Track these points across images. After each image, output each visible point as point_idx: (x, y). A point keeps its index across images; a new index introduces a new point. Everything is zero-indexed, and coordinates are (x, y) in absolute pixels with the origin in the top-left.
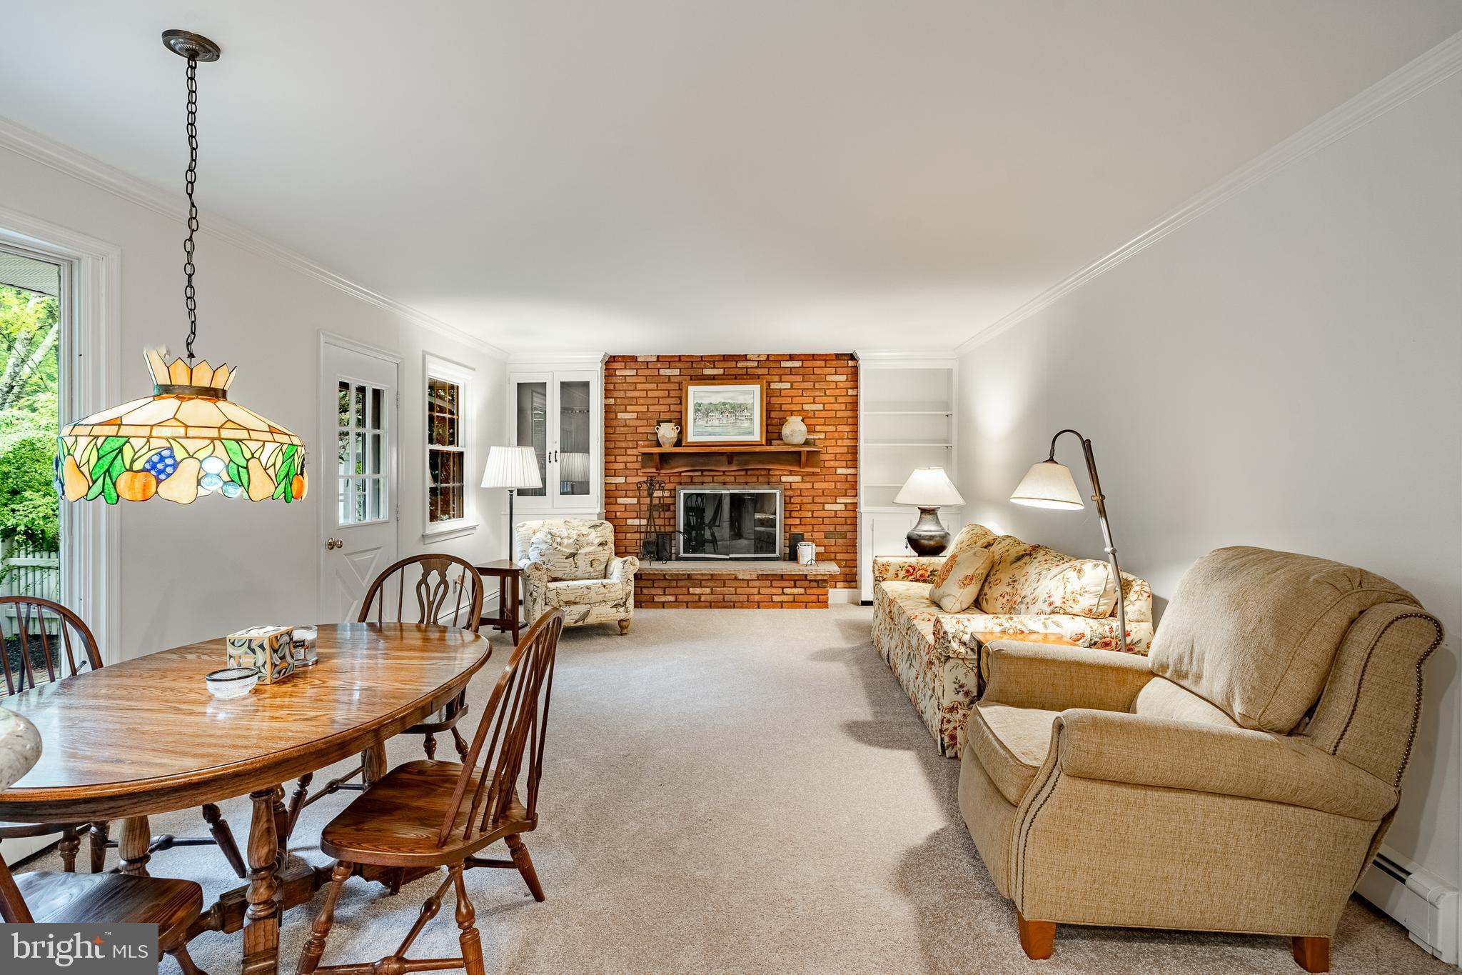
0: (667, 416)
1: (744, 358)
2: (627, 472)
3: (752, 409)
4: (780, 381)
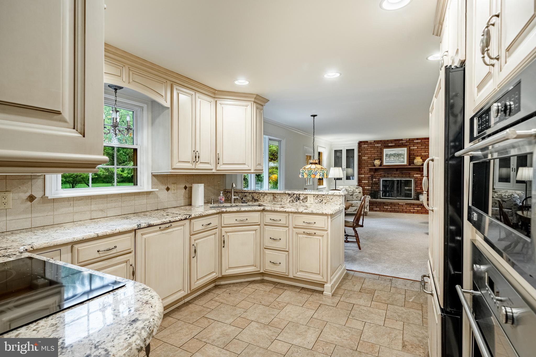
0: (377, 158)
1: (402, 140)
2: (365, 174)
3: (404, 155)
4: (414, 146)
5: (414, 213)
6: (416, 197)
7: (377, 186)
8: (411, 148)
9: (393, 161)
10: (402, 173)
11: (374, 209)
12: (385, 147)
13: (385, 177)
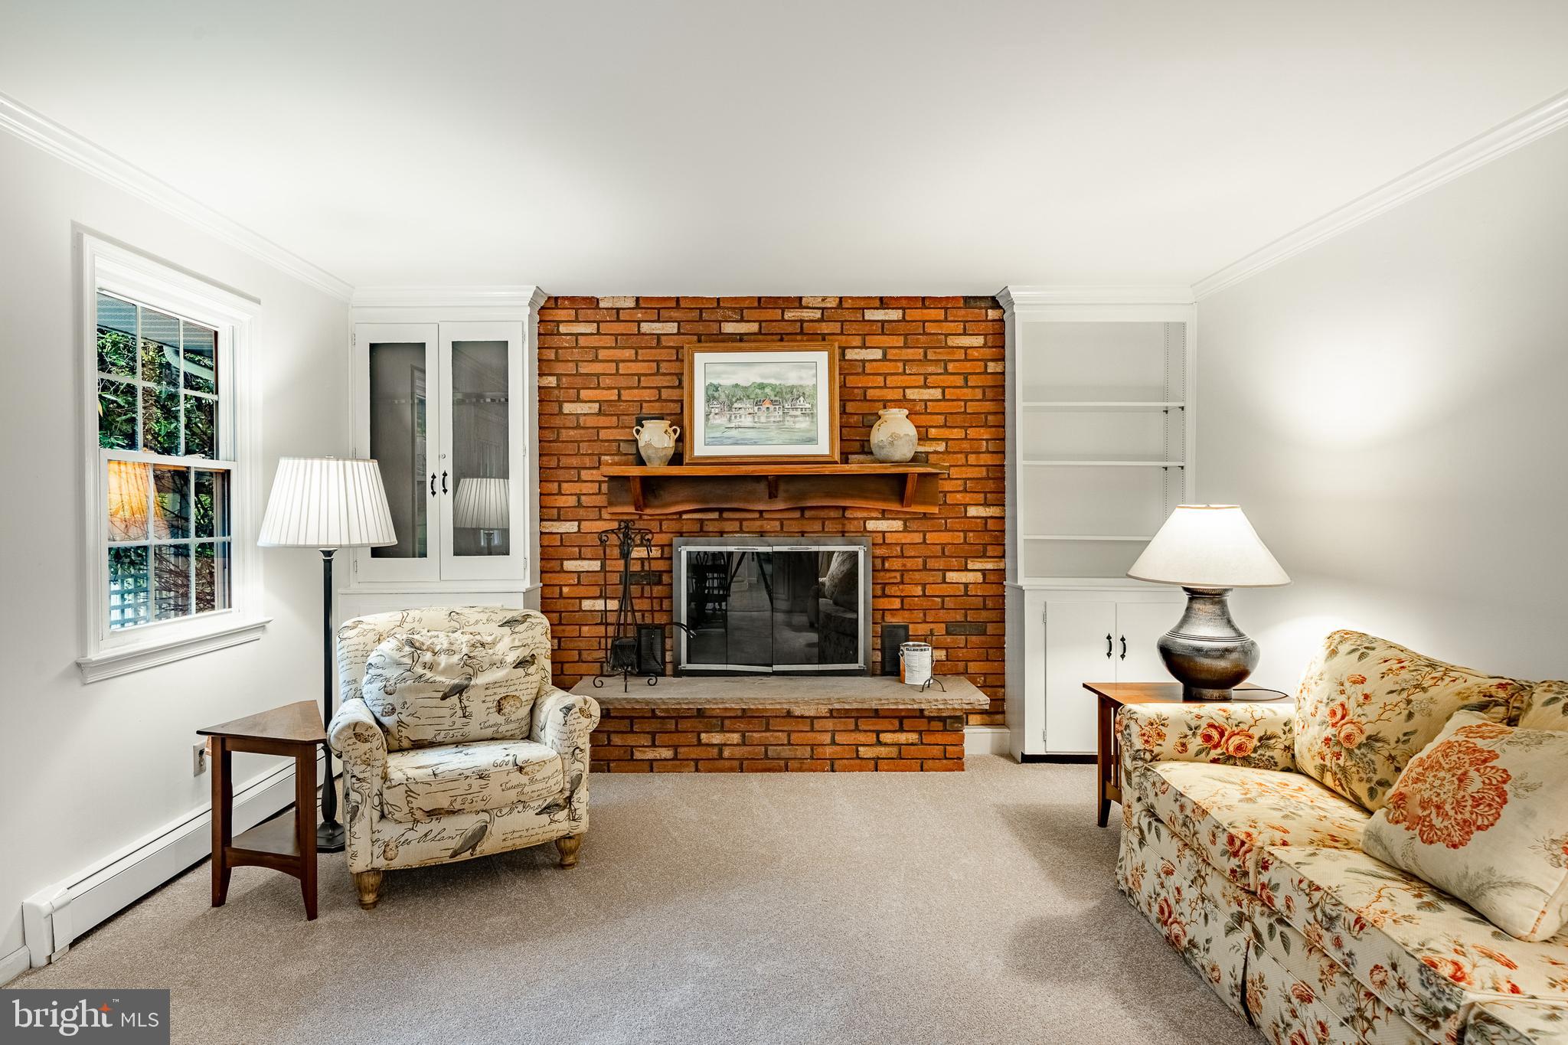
0: (656, 409)
1: (798, 302)
2: (582, 512)
3: (814, 396)
4: (864, 346)
5: (876, 765)
6: (878, 657)
7: (657, 590)
8: (851, 355)
9: (751, 434)
10: (803, 509)
11: (638, 755)
12: (699, 341)
13: (701, 532)
